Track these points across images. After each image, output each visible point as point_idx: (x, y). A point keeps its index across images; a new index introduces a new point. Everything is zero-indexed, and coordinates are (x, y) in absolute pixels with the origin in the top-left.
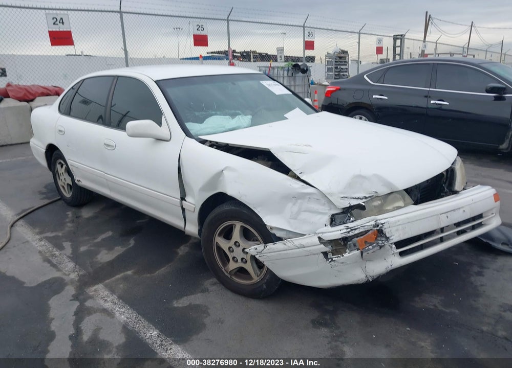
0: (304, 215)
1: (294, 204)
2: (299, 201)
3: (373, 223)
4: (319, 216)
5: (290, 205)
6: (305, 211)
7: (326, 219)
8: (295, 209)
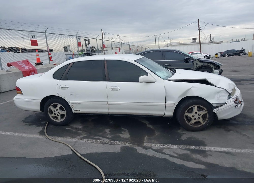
0: (221, 98)
1: (218, 95)
2: (219, 93)
3: (236, 97)
4: (225, 97)
5: (217, 95)
6: (221, 96)
7: (227, 97)
8: (218, 96)
